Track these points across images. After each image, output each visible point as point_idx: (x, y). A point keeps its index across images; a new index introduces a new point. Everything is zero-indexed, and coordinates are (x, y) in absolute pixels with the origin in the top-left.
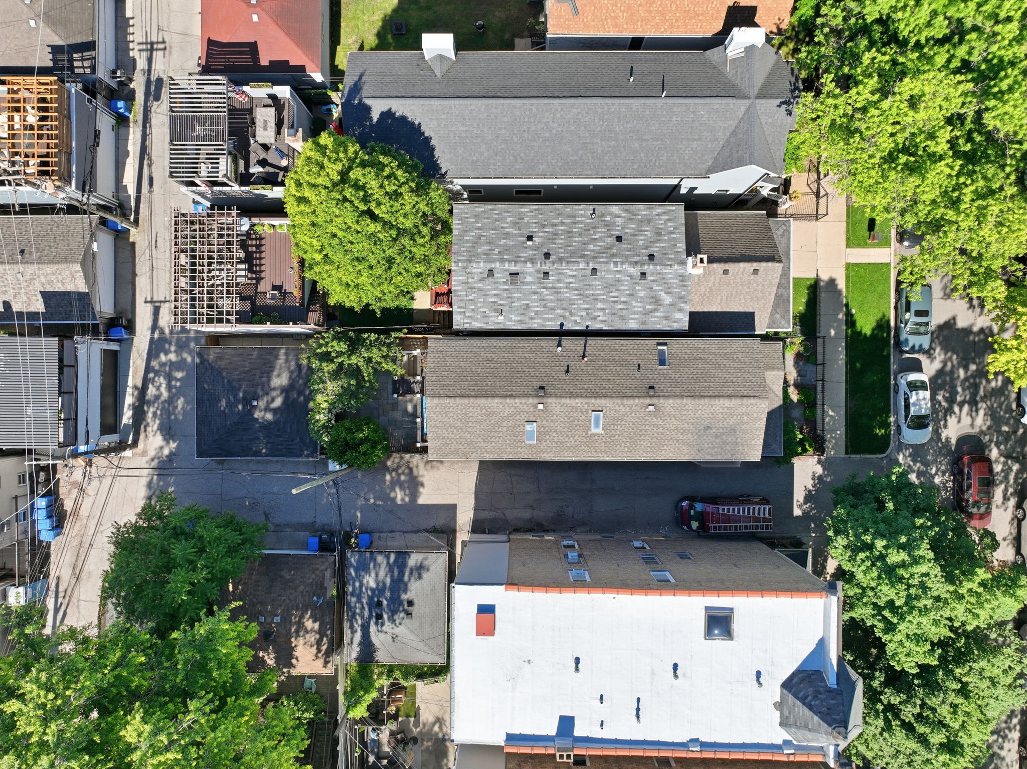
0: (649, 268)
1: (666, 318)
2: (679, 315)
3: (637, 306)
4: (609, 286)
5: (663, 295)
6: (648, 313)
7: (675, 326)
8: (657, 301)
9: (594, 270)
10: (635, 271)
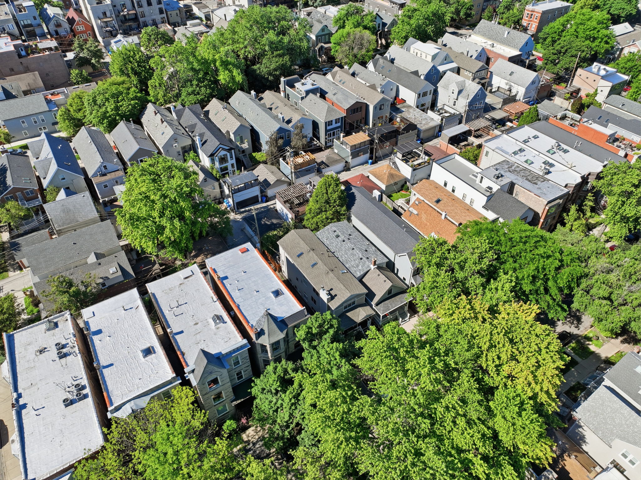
0: (364, 259)
1: (355, 271)
2: (358, 273)
3: (353, 263)
4: (352, 254)
5: (360, 266)
6: (353, 267)
7: (355, 275)
8: (358, 266)
9: (353, 249)
10: (361, 256)
